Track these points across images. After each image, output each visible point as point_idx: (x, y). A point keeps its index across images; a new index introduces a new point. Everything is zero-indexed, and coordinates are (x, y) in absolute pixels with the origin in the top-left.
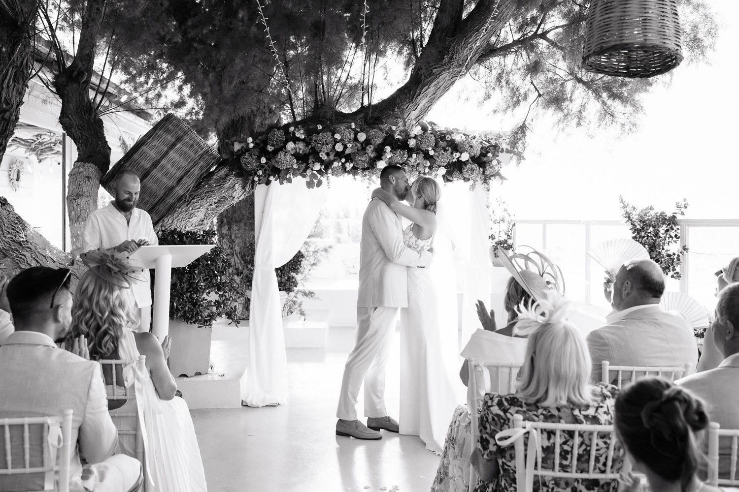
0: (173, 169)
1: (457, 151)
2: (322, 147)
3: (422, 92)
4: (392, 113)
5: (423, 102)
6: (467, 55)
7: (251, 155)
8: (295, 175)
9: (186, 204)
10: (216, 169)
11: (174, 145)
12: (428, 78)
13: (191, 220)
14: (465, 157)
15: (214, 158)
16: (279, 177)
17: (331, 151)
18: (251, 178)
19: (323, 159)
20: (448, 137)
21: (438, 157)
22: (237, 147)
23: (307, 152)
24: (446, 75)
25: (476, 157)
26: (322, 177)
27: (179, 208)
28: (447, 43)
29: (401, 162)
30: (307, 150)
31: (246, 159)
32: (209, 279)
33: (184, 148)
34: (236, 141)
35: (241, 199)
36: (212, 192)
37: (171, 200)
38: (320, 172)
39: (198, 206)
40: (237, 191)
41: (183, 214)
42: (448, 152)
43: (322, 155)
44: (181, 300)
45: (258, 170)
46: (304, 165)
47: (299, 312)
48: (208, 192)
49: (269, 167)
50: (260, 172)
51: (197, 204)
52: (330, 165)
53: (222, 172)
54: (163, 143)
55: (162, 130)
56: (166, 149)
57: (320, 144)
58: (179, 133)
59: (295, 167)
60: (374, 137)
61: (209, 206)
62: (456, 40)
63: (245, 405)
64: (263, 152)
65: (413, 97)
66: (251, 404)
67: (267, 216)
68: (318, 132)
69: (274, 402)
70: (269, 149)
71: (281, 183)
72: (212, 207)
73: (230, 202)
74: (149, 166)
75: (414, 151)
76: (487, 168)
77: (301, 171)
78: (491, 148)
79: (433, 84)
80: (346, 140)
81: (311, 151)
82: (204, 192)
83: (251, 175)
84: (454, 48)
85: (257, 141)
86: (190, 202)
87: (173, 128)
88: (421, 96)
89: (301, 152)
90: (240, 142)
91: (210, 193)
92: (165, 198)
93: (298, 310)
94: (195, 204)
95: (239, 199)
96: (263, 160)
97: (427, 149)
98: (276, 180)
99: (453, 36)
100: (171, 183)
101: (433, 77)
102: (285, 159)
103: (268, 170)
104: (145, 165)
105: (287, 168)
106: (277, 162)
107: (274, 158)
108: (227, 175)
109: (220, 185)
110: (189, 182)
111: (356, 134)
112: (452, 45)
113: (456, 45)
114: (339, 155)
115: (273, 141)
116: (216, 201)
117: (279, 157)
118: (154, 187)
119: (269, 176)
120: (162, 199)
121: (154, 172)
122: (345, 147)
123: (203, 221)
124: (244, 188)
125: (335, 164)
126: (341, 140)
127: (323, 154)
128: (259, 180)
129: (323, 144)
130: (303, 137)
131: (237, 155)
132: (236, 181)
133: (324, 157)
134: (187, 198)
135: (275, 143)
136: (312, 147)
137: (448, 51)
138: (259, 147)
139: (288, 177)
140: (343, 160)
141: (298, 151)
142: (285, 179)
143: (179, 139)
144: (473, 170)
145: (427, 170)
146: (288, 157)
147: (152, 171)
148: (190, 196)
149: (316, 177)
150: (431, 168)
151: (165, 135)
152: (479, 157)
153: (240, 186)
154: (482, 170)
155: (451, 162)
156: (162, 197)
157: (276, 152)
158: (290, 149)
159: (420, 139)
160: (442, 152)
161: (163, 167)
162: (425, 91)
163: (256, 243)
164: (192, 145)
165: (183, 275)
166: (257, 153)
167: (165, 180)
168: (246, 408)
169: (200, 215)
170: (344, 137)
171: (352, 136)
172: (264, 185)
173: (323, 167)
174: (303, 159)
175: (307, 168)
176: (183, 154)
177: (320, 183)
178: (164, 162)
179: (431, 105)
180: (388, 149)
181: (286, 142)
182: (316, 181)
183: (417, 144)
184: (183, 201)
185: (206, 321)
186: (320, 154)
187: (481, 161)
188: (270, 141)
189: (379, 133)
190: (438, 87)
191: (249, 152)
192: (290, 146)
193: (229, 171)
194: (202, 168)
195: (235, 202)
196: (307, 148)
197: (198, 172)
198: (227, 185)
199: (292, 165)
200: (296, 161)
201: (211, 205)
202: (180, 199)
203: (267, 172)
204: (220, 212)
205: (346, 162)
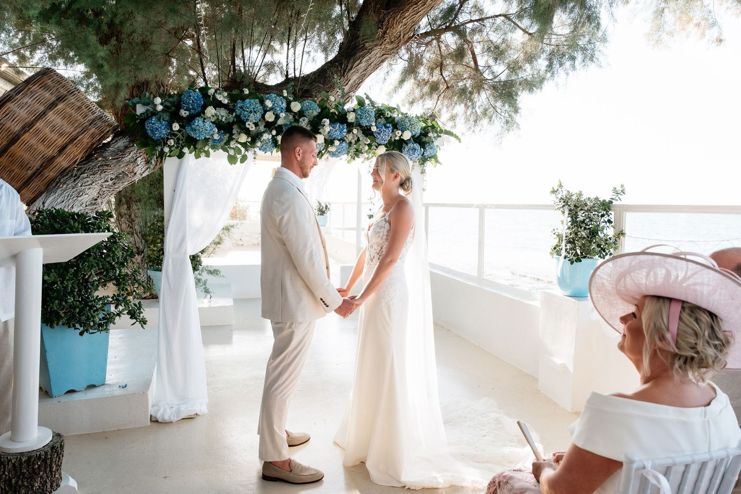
0: (52, 135)
1: (397, 129)
2: (249, 116)
3: (354, 67)
4: (322, 86)
5: (354, 78)
6: (400, 32)
7: (159, 120)
8: (214, 147)
9: (73, 179)
10: (112, 139)
11: (53, 105)
12: (360, 52)
13: (80, 199)
14: (407, 136)
15: (110, 125)
16: (195, 148)
17: (260, 121)
18: (159, 148)
19: (250, 129)
20: (388, 114)
21: (379, 134)
22: (140, 110)
23: (231, 121)
24: (377, 52)
25: (416, 136)
26: (246, 152)
27: (64, 184)
28: (382, 15)
29: (340, 138)
30: (231, 118)
31: (153, 124)
32: (105, 273)
33: (68, 110)
34: (139, 103)
35: (144, 175)
36: (107, 165)
37: (50, 174)
38: (244, 145)
39: (90, 182)
40: (140, 166)
41: (70, 192)
42: (390, 129)
43: (249, 125)
44: (64, 303)
45: (168, 139)
46: (227, 136)
47: (203, 290)
48: (102, 165)
49: (182, 135)
50: (172, 142)
51: (88, 179)
52: (258, 137)
53: (121, 143)
54: (39, 101)
55: (37, 85)
56: (42, 108)
57: (247, 111)
58: (62, 92)
59: (215, 138)
60: (309, 109)
61: (104, 182)
62: (391, 13)
63: (154, 421)
64: (175, 116)
65: (345, 71)
66: (163, 419)
67: (180, 195)
68: (243, 98)
69: (192, 413)
70: (183, 114)
71: (197, 156)
72: (107, 183)
73: (131, 179)
74: (17, 128)
75: (353, 126)
76: (427, 148)
77: (222, 143)
78: (430, 128)
79: (365, 59)
80: (278, 109)
81: (235, 120)
82: (97, 166)
83: (159, 144)
84: (389, 22)
85: (168, 104)
86: (78, 178)
87: (54, 85)
88: (352, 71)
89: (223, 120)
90: (144, 104)
91: (106, 167)
92: (43, 170)
93: (202, 287)
94: (86, 180)
95: (141, 175)
96: (176, 127)
97: (367, 124)
98: (190, 153)
99: (387, 9)
100: (50, 152)
101: (365, 51)
102: (204, 127)
103: (182, 140)
104: (13, 127)
105: (205, 138)
106: (194, 130)
107: (190, 125)
108: (126, 147)
109: (117, 158)
110: (76, 152)
111: (289, 103)
112: (387, 19)
113: (391, 19)
114: (269, 126)
115: (188, 104)
116: (113, 177)
117: (196, 124)
118: (27, 156)
119: (183, 147)
120: (38, 173)
121: (26, 136)
122: (277, 117)
123: (96, 200)
124: (148, 162)
125: (266, 137)
126: (271, 109)
127: (251, 123)
128: (171, 151)
129: (251, 112)
130: (226, 101)
131: (140, 119)
132: (138, 154)
133: (252, 128)
134: (75, 172)
135: (191, 107)
136: (236, 115)
137: (382, 25)
138: (170, 111)
139: (206, 149)
140: (274, 132)
141: (220, 118)
142: (202, 152)
143: (61, 99)
144: (414, 149)
145: (367, 148)
146: (208, 124)
147: (23, 135)
148: (78, 170)
149: (239, 152)
150: (370, 145)
151: (40, 92)
152: (419, 137)
153: (144, 160)
154: (422, 149)
155: (393, 140)
156: (38, 170)
157: (191, 118)
158: (209, 116)
159: (359, 112)
160: (384, 128)
161: (38, 131)
162: (356, 66)
163: (165, 226)
164: (79, 108)
165: (67, 271)
166: (167, 118)
167: (41, 148)
168: (155, 424)
169: (93, 192)
170: (276, 105)
171: (284, 105)
172: (176, 157)
173: (250, 139)
174: (225, 128)
175: (230, 139)
176: (68, 118)
177: (244, 159)
178: (39, 125)
179: (362, 82)
180: (327, 121)
181: (204, 107)
182: (239, 156)
183: (356, 118)
184: (69, 175)
185: (100, 325)
186: (247, 123)
187: (422, 140)
188: (184, 103)
189: (314, 104)
190: (370, 63)
191: (157, 116)
192: (210, 111)
193: (130, 142)
194: (93, 136)
195: (137, 178)
196: (231, 115)
197: (88, 141)
198: (127, 158)
199: (212, 135)
200: (217, 130)
201: (107, 181)
202: (64, 172)
203: (181, 142)
204: (118, 190)
205: (277, 135)
